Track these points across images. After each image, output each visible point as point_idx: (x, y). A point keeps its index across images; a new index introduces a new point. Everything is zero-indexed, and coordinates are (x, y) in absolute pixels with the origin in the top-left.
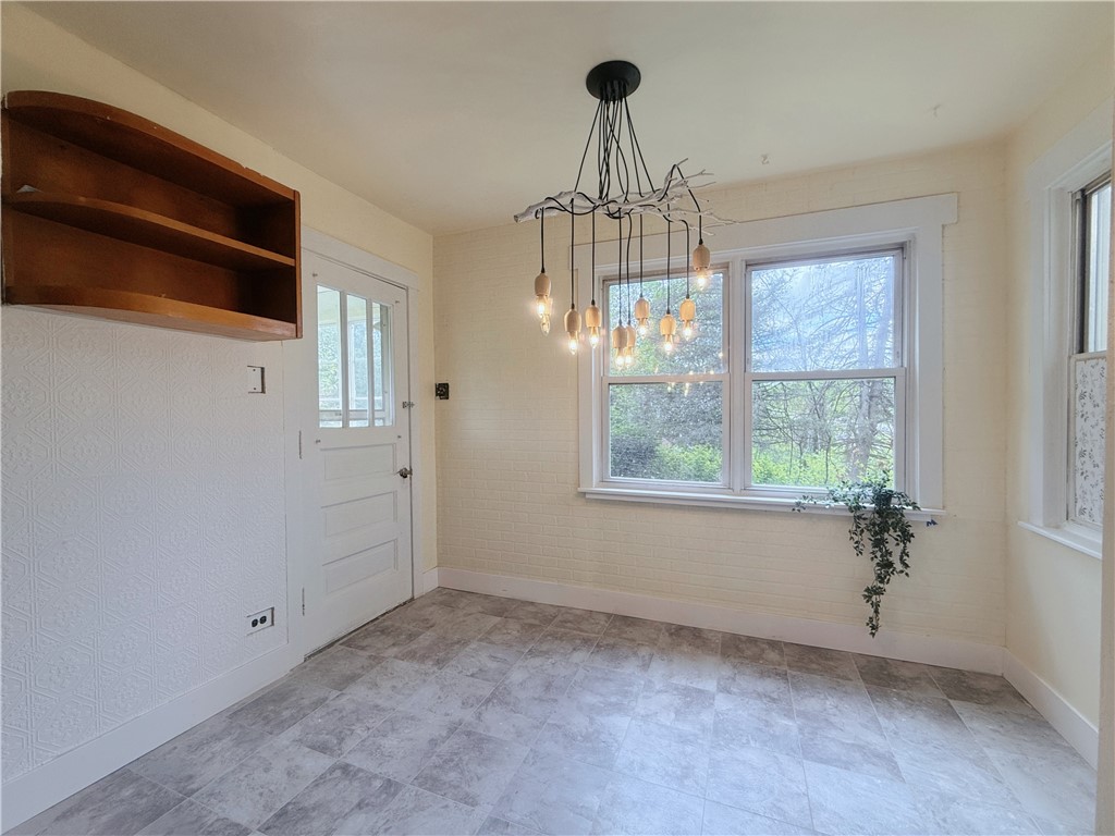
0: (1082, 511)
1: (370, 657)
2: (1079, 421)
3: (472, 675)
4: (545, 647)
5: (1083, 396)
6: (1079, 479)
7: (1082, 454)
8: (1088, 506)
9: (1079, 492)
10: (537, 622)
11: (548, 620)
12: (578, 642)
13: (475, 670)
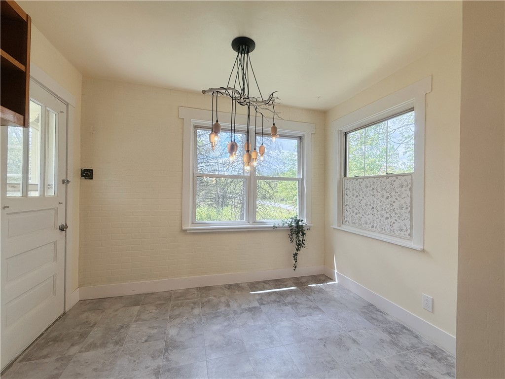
0: (346, 221)
1: (57, 360)
2: (346, 196)
3: (146, 341)
4: (176, 312)
5: (347, 189)
6: (345, 212)
7: (346, 205)
8: (348, 220)
9: (345, 216)
10: (163, 302)
11: (168, 299)
12: (192, 305)
13: (146, 338)
